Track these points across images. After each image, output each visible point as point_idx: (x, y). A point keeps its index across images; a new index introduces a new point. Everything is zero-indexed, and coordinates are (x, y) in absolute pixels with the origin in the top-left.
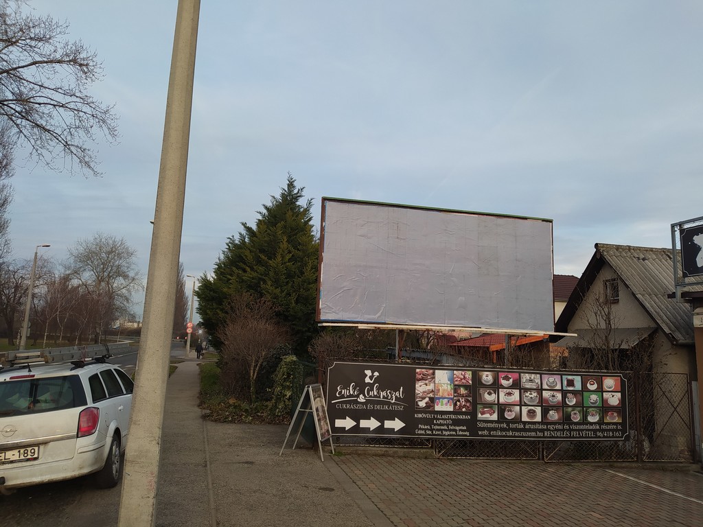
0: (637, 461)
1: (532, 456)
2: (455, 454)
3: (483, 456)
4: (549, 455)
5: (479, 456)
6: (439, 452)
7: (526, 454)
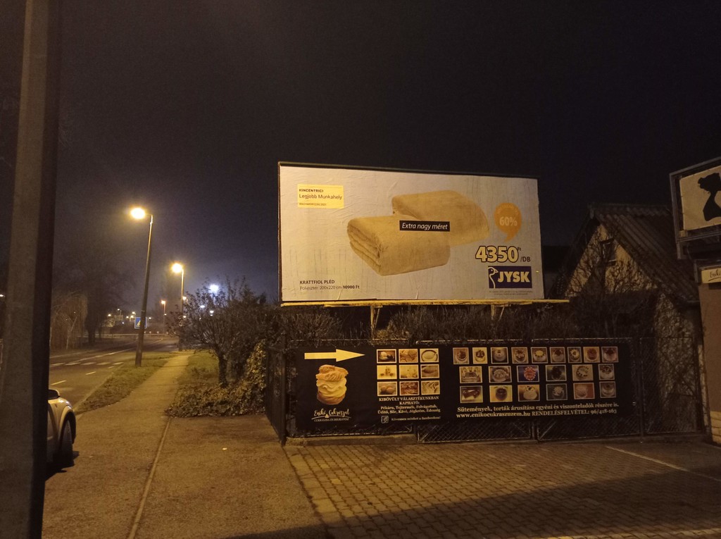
0: (639, 435)
1: (523, 436)
2: (438, 438)
3: (470, 438)
4: (542, 433)
5: (465, 438)
6: (421, 436)
7: (517, 434)
